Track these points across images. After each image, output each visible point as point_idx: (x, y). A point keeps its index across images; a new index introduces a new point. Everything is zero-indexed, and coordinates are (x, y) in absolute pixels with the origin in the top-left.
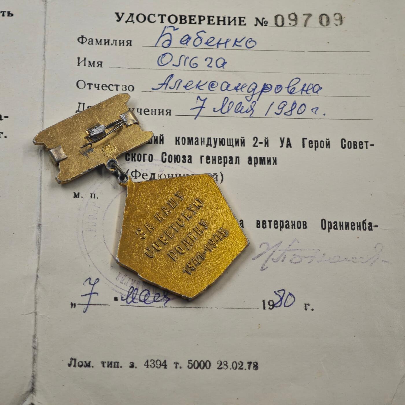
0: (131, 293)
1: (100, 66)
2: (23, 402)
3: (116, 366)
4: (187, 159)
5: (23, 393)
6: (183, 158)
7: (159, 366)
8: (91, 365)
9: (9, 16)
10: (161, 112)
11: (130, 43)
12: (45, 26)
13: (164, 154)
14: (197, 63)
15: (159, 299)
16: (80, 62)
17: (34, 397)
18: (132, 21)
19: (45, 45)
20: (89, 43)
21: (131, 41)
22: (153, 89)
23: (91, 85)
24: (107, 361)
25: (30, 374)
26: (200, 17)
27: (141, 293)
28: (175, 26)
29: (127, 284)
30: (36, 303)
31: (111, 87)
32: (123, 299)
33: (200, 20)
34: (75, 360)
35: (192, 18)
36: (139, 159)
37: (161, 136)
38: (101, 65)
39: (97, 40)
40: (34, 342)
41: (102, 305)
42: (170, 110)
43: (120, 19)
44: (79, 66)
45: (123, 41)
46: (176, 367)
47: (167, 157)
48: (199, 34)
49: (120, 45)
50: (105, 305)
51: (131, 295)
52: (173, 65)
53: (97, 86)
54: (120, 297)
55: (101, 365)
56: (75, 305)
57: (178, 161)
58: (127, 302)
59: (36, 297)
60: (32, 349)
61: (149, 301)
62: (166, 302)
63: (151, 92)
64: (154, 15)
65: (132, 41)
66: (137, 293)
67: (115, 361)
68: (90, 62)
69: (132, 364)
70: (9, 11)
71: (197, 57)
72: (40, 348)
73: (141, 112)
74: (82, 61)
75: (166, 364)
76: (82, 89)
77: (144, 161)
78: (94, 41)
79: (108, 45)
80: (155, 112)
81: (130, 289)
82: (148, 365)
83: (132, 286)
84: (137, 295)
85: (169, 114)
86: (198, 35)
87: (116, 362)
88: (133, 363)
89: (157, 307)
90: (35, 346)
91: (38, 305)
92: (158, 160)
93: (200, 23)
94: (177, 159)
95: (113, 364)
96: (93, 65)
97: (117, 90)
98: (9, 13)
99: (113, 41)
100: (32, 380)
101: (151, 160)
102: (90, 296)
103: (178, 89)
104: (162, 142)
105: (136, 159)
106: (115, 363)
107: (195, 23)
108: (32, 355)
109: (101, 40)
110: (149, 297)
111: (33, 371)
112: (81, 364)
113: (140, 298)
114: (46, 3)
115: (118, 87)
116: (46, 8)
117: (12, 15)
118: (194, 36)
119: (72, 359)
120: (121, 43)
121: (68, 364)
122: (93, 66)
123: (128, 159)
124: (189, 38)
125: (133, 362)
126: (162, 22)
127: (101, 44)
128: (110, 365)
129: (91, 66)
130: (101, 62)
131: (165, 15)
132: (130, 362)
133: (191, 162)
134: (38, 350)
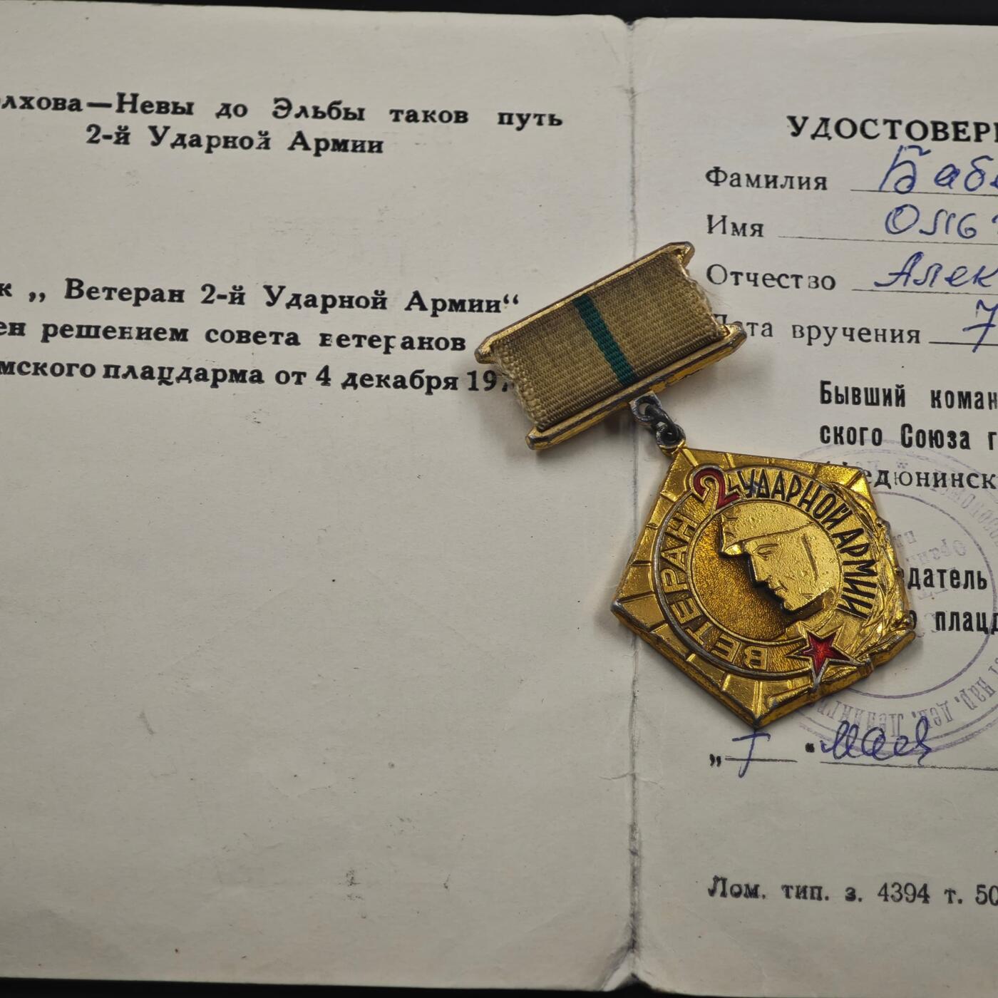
0: (844, 735)
1: (757, 233)
2: (613, 972)
3: (816, 896)
4: (959, 439)
5: (614, 951)
6: (948, 436)
7: (911, 898)
8: (760, 891)
9: (552, 124)
10: (897, 336)
11: (822, 183)
12: (632, 147)
13: (907, 429)
14: (975, 228)
15: (905, 750)
16: (713, 224)
17: (637, 959)
18: (826, 135)
19: (633, 188)
20: (731, 184)
21: (824, 179)
22: (877, 284)
23: (739, 276)
24: (794, 884)
25: (626, 909)
26: (977, 125)
27: (866, 735)
28: (922, 147)
29: (833, 714)
30: (633, 754)
31: (783, 280)
32: (826, 748)
33: (978, 133)
34: (724, 881)
35: (961, 127)
36: (852, 439)
37: (900, 390)
38: (760, 231)
39: (748, 176)
40: (633, 839)
41: (779, 761)
42: (917, 332)
43: (798, 131)
44: (712, 235)
45: (808, 179)
46: (950, 901)
47: (913, 435)
48: (976, 163)
49: (801, 188)
50: (786, 761)
51: (844, 740)
52: (921, 232)
53: (752, 277)
54: (820, 744)
55: (783, 893)
56: (719, 759)
57: (939, 443)
58: (834, 755)
59: (632, 740)
60: (628, 855)
61: (884, 754)
62: (921, 755)
63: (872, 290)
64: (875, 122)
65: (827, 179)
66: (856, 735)
67: (813, 885)
68: (734, 225)
69: (850, 891)
70: (553, 113)
71: (973, 214)
72: (644, 852)
73: (851, 336)
74: (717, 222)
75: (928, 893)
76: (720, 284)
77: (862, 443)
78: (744, 180)
79: (775, 187)
80: (884, 335)
81: (841, 726)
82: (886, 895)
83: (844, 719)
84: (856, 741)
85: (914, 339)
86: (975, 167)
87: (816, 887)
88: (854, 891)
89: (903, 767)
90: (634, 848)
91: (638, 760)
92: (893, 442)
93: (978, 139)
94: (935, 438)
95: (809, 891)
96: (742, 231)
97: (797, 286)
98: (552, 117)
99: (785, 179)
100: (632, 924)
101: (877, 442)
102: (753, 741)
103: (933, 284)
104: (900, 402)
105: (845, 439)
106: (812, 888)
107: (968, 139)
108: (629, 868)
109: (758, 177)
110: (883, 744)
111: (633, 904)
112: (736, 889)
113: (863, 745)
114: (634, 96)
115: (800, 280)
116: (633, 107)
117: (560, 123)
118: (965, 169)
119: (716, 879)
120: (804, 183)
121: (709, 890)
122: (741, 234)
123: (826, 439)
124: (956, 172)
125: (854, 887)
126: (893, 136)
127: (758, 186)
128: (802, 892)
129: (739, 234)
130: (761, 226)
131: (900, 122)
132: (847, 887)
133: (967, 447)
134: (640, 857)
